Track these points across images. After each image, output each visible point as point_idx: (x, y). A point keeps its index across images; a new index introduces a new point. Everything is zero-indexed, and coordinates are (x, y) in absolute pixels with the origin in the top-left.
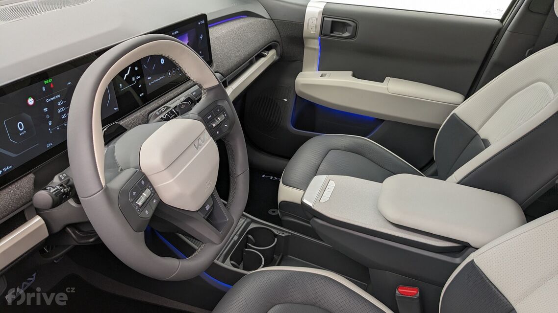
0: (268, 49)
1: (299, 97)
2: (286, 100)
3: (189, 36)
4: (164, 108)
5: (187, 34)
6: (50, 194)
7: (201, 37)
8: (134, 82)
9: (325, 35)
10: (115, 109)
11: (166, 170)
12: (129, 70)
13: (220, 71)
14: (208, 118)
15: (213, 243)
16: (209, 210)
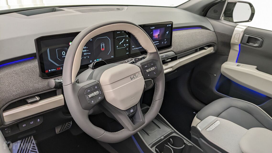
0: (209, 46)
1: (223, 75)
2: (215, 75)
3: (160, 30)
4: (130, 59)
5: (159, 30)
6: (56, 82)
7: (167, 33)
8: (125, 46)
9: (243, 43)
10: (112, 57)
11: (110, 85)
12: (123, 41)
13: (174, 51)
14: (145, 67)
15: (129, 130)
16: (132, 112)
